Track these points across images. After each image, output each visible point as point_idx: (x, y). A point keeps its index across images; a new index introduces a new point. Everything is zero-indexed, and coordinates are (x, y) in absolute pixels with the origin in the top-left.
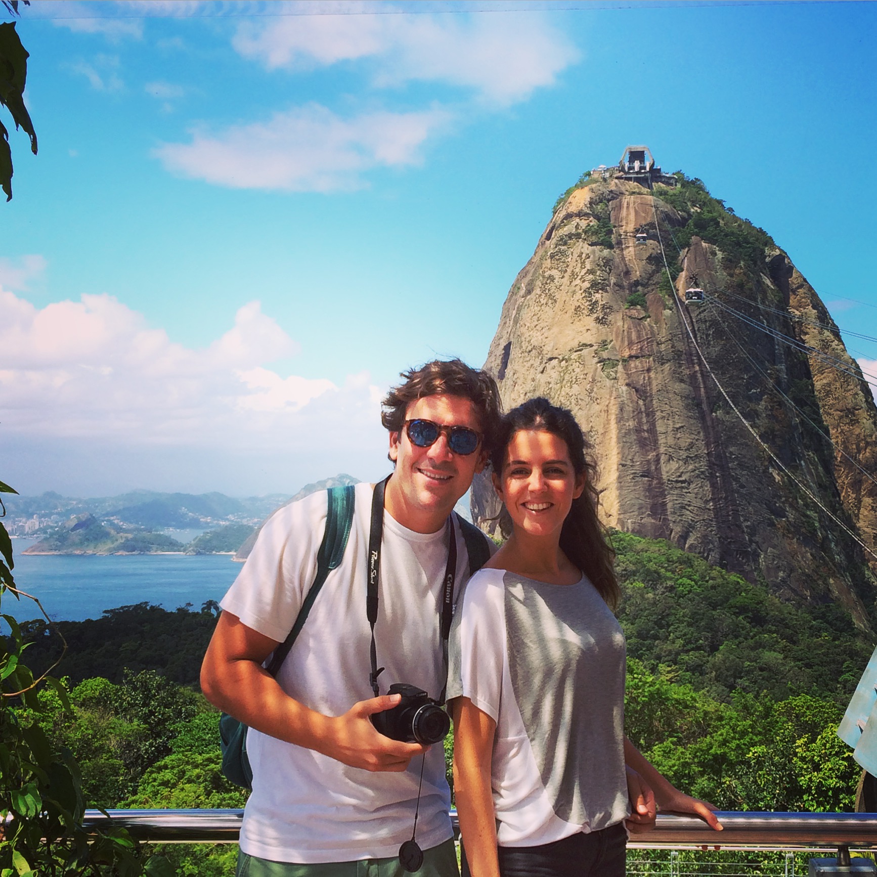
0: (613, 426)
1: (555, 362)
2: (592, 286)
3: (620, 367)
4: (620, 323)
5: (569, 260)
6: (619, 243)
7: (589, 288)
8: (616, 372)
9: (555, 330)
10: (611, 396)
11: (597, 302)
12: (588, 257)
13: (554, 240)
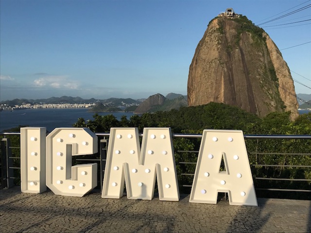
0: (223, 78)
1: (208, 63)
3: (225, 64)
4: (225, 53)
5: (212, 37)
6: (225, 32)
7: (217, 44)
8: (224, 65)
9: (209, 55)
10: (222, 71)
11: (219, 47)
12: (217, 36)
13: (208, 33)
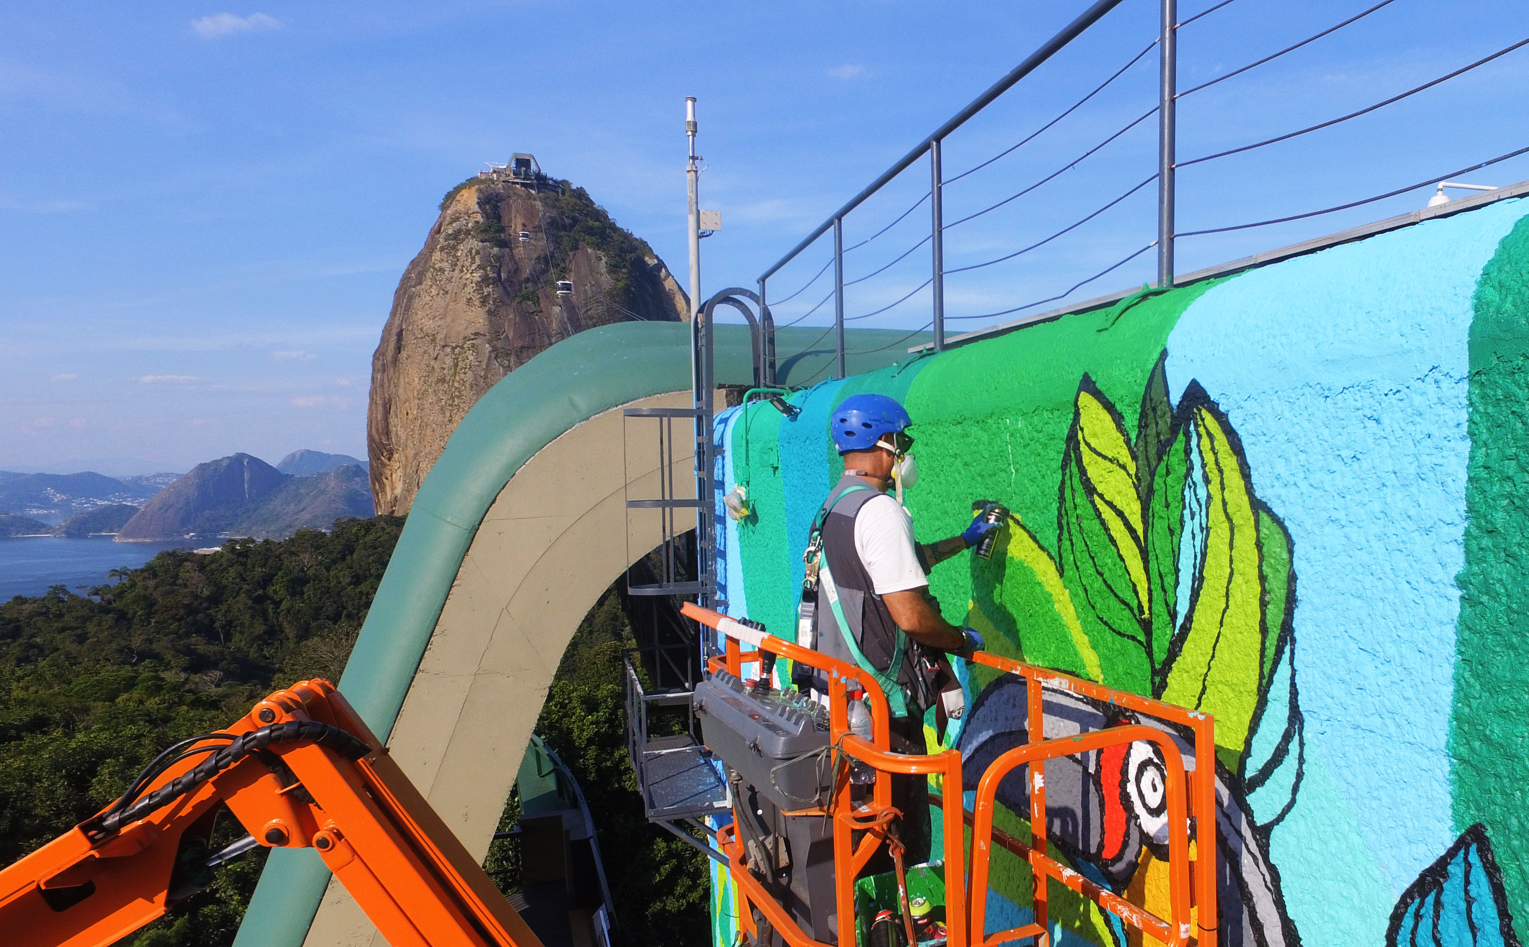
1: (448, 350)
2: (483, 281)
3: (513, 357)
4: (512, 316)
5: (459, 254)
6: (510, 242)
7: (479, 282)
8: (509, 361)
9: (448, 319)
11: (489, 294)
12: (478, 253)
13: (443, 235)
